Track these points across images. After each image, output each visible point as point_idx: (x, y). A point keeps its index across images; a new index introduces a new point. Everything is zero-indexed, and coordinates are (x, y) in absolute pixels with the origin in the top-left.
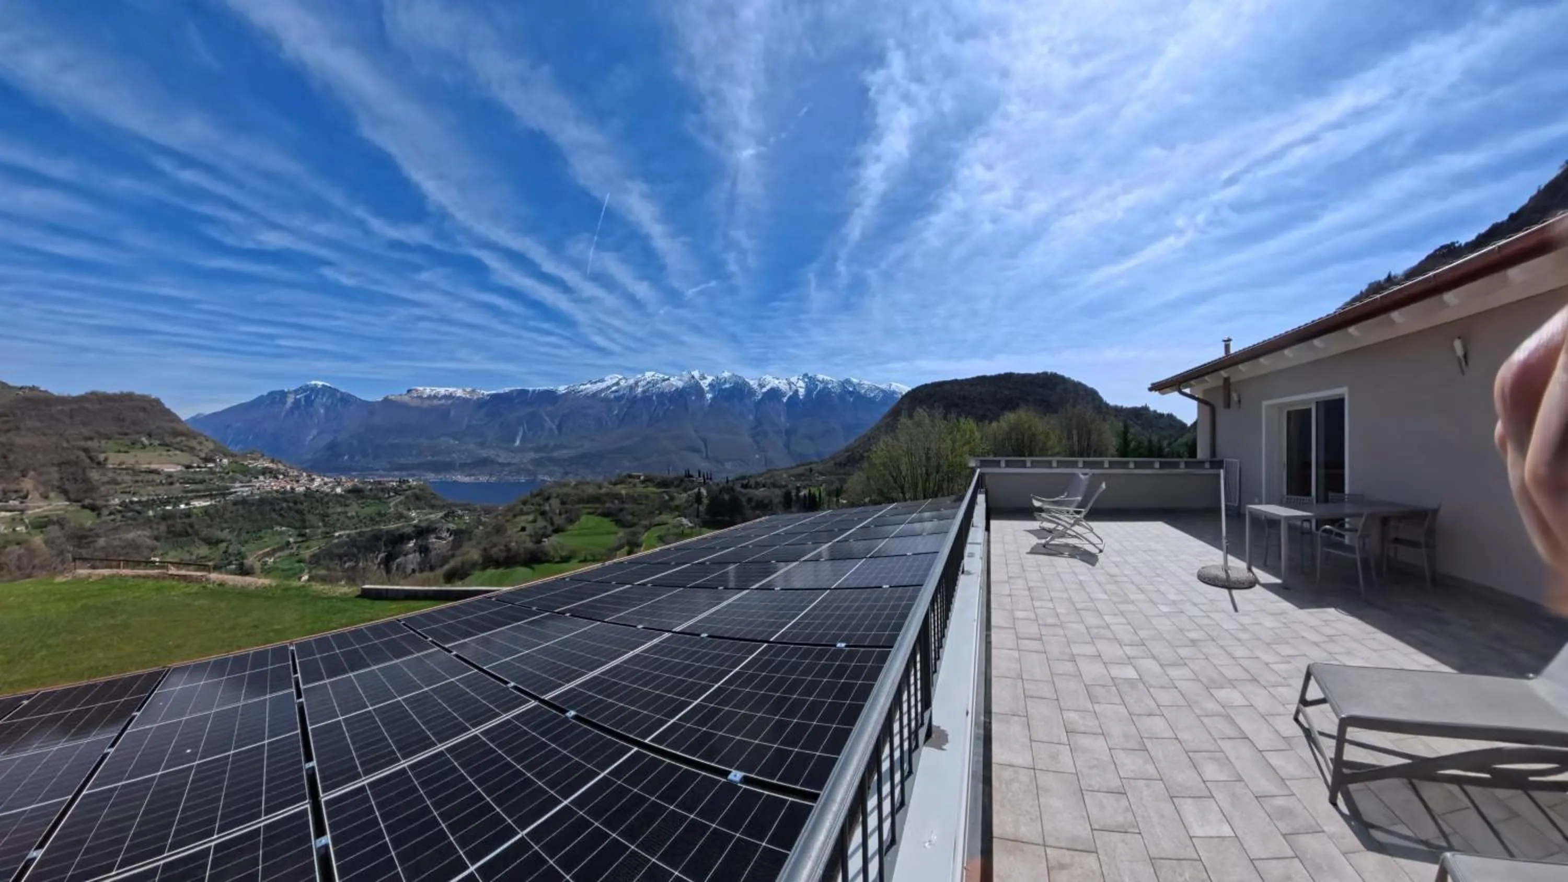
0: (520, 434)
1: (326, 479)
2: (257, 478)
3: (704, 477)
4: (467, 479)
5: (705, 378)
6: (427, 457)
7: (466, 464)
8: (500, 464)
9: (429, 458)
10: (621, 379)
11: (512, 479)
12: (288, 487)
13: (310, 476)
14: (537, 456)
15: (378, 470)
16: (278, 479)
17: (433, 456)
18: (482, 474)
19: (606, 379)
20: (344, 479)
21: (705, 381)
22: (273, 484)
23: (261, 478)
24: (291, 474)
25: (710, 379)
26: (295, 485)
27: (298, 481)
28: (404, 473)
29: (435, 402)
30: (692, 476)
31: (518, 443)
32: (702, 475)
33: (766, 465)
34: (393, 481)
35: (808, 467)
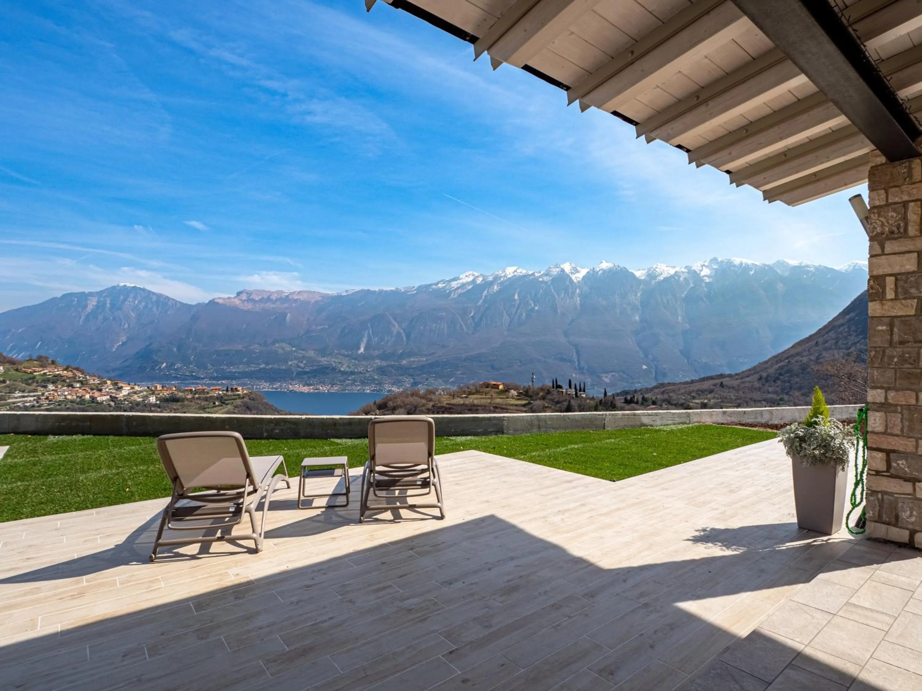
0: (365, 340)
1: (137, 388)
2: (45, 387)
3: (576, 388)
4: (306, 389)
5: (577, 271)
6: (259, 364)
7: (305, 373)
8: (344, 373)
9: (263, 366)
10: (478, 277)
11: (356, 389)
12: (87, 397)
13: (116, 384)
14: (384, 363)
15: (203, 379)
16: (73, 387)
17: (267, 364)
18: (323, 383)
19: (461, 276)
20: (159, 387)
21: (577, 275)
22: (66, 393)
23: (51, 387)
24: (92, 382)
25: (583, 272)
26: (97, 394)
27: (100, 390)
28: (234, 382)
29: (270, 305)
30: (560, 387)
31: (362, 350)
32: (573, 386)
33: (656, 378)
34: (219, 390)
35: (718, 381)
